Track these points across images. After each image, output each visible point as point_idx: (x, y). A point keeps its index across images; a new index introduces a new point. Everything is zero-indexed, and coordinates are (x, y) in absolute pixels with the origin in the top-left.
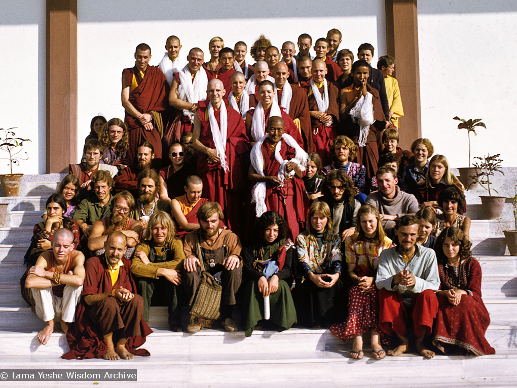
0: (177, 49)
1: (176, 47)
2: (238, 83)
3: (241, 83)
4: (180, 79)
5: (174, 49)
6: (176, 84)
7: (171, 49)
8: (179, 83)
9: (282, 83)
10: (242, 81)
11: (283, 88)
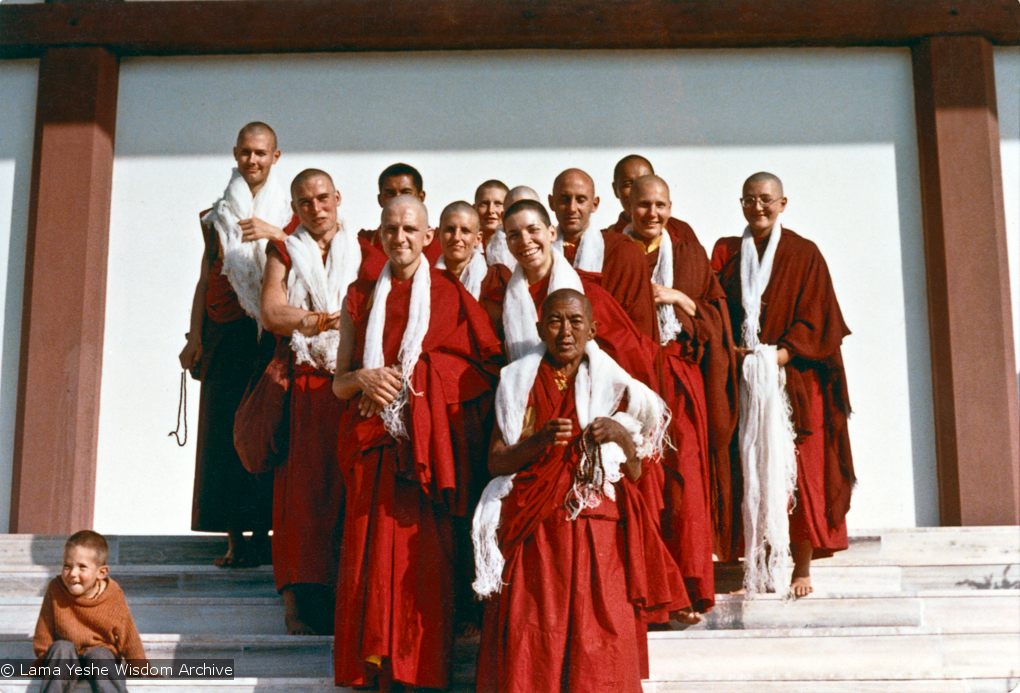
0: (264, 160)
1: (260, 153)
2: (458, 230)
3: (465, 230)
4: (288, 254)
5: (254, 158)
6: (280, 269)
7: (245, 158)
8: (288, 263)
9: (575, 227)
10: (468, 226)
11: (579, 239)
